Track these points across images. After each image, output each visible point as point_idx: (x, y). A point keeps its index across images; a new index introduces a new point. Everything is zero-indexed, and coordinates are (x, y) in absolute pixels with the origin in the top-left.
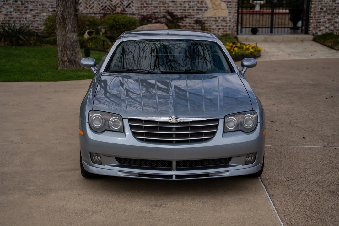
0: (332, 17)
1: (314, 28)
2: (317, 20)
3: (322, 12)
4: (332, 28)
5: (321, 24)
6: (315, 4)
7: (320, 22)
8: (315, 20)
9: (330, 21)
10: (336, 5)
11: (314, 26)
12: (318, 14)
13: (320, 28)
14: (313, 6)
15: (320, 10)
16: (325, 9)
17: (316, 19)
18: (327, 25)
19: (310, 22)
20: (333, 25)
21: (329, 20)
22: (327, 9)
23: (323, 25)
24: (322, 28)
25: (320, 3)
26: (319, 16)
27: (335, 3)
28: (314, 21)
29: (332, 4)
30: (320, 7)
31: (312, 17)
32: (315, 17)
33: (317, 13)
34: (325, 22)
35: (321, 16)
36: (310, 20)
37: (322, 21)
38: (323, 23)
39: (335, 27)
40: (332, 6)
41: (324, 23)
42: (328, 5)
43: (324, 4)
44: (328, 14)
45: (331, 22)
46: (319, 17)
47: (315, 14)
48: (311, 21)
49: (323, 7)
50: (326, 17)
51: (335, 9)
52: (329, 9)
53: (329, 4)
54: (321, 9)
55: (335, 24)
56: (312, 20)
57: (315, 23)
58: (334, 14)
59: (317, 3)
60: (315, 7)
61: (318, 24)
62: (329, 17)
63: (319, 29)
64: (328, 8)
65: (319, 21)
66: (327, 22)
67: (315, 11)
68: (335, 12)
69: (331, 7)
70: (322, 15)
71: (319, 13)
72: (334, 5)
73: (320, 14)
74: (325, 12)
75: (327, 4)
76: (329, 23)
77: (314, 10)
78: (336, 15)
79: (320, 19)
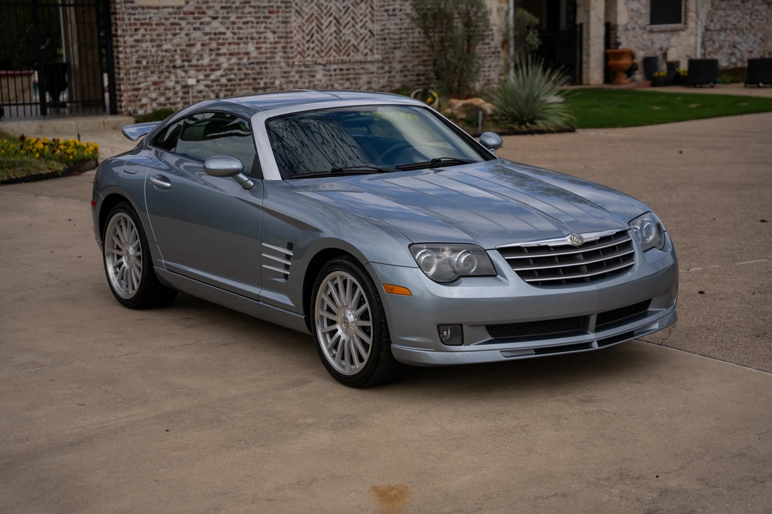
0: (159, 77)
1: (130, 101)
2: (134, 84)
3: (139, 68)
4: (162, 100)
5: (141, 92)
6: (126, 53)
7: (138, 89)
8: (130, 85)
9: (157, 86)
10: (164, 54)
11: (130, 97)
12: (133, 73)
13: (140, 100)
14: (121, 56)
15: (135, 65)
16: (144, 62)
17: (131, 82)
18: (154, 95)
19: (120, 90)
20: (163, 94)
21: (155, 83)
22: (148, 63)
23: (146, 95)
24: (145, 101)
25: (134, 50)
26: (135, 76)
27: (162, 51)
28: (129, 87)
29: (157, 52)
30: (135, 57)
31: (123, 79)
32: (129, 79)
33: (131, 71)
34: (148, 89)
35: (140, 77)
36: (120, 85)
37: (142, 85)
38: (145, 90)
39: (168, 99)
40: (157, 56)
41: (147, 91)
42: (149, 53)
43: (141, 53)
44: (152, 72)
45: (159, 89)
46: (135, 79)
47: (127, 73)
48: (122, 87)
49: (140, 59)
50: (148, 79)
51: (162, 62)
52: (152, 62)
53: (151, 52)
54: (138, 62)
55: (167, 92)
56: (124, 84)
57: (130, 90)
58: (162, 72)
59: (128, 50)
60: (126, 58)
61: (136, 93)
62: (155, 78)
63: (138, 103)
64: (151, 60)
65: (136, 86)
66: (152, 88)
67: (128, 67)
68: (163, 67)
69: (155, 58)
70: (141, 74)
71: (135, 71)
72: (160, 53)
73: (137, 73)
74: (146, 68)
75: (146, 51)
76: (155, 89)
77: (125, 64)
78: (166, 74)
79: (139, 83)
